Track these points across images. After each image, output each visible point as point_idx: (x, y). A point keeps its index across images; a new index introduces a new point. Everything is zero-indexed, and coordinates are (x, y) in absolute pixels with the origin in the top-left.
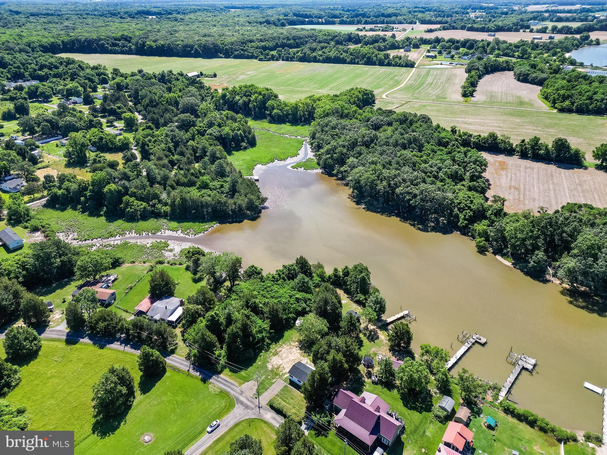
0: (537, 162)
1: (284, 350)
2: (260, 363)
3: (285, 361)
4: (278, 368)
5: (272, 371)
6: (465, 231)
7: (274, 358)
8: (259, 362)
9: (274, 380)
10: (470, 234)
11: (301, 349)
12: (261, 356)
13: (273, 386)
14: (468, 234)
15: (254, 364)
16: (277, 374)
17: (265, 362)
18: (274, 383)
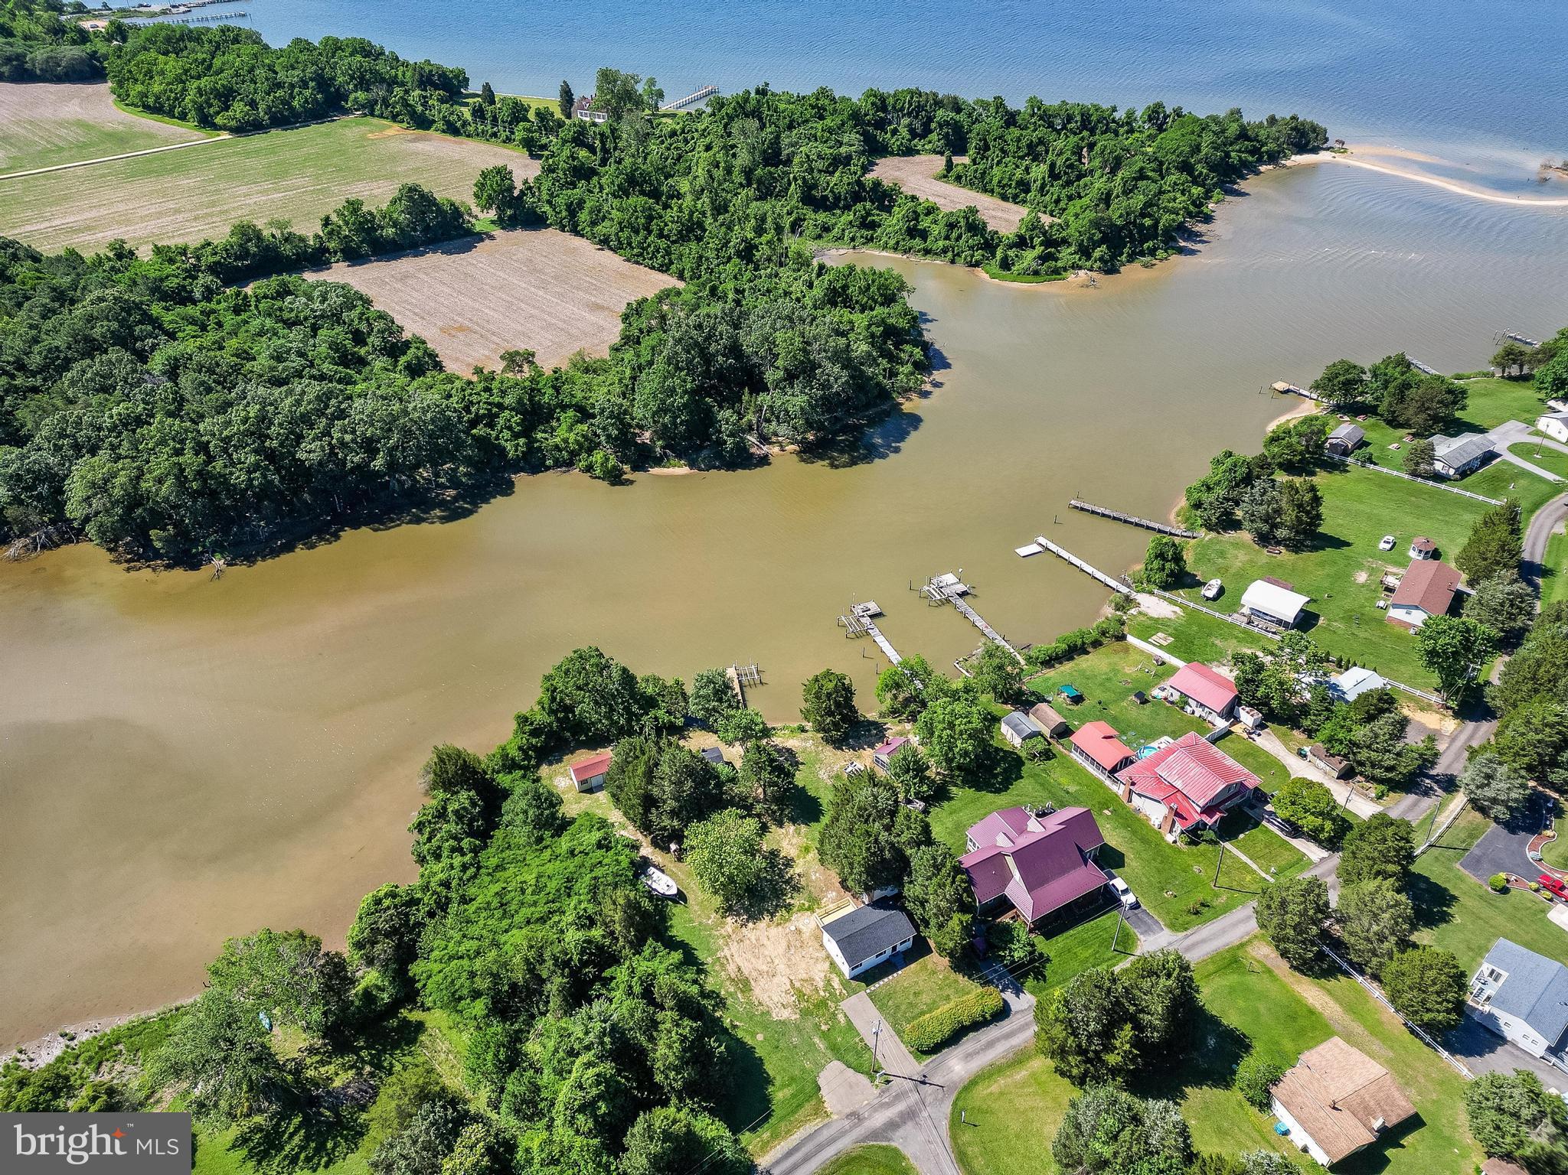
0: (395, 259)
1: (737, 959)
2: (760, 1037)
3: (782, 968)
4: (800, 994)
5: (805, 1013)
6: (534, 462)
7: (757, 992)
8: (757, 1040)
9: (841, 1017)
10: (548, 463)
11: (754, 917)
12: (735, 1027)
13: (857, 1024)
14: (543, 464)
15: (759, 1052)
16: (822, 1004)
17: (764, 1020)
18: (849, 1022)
